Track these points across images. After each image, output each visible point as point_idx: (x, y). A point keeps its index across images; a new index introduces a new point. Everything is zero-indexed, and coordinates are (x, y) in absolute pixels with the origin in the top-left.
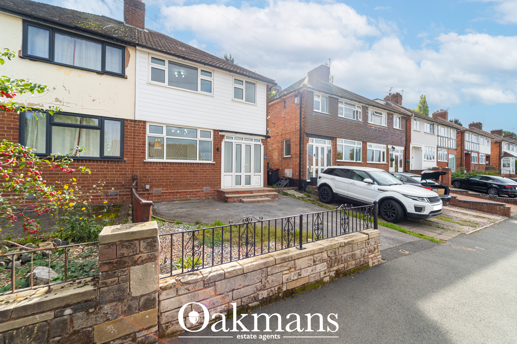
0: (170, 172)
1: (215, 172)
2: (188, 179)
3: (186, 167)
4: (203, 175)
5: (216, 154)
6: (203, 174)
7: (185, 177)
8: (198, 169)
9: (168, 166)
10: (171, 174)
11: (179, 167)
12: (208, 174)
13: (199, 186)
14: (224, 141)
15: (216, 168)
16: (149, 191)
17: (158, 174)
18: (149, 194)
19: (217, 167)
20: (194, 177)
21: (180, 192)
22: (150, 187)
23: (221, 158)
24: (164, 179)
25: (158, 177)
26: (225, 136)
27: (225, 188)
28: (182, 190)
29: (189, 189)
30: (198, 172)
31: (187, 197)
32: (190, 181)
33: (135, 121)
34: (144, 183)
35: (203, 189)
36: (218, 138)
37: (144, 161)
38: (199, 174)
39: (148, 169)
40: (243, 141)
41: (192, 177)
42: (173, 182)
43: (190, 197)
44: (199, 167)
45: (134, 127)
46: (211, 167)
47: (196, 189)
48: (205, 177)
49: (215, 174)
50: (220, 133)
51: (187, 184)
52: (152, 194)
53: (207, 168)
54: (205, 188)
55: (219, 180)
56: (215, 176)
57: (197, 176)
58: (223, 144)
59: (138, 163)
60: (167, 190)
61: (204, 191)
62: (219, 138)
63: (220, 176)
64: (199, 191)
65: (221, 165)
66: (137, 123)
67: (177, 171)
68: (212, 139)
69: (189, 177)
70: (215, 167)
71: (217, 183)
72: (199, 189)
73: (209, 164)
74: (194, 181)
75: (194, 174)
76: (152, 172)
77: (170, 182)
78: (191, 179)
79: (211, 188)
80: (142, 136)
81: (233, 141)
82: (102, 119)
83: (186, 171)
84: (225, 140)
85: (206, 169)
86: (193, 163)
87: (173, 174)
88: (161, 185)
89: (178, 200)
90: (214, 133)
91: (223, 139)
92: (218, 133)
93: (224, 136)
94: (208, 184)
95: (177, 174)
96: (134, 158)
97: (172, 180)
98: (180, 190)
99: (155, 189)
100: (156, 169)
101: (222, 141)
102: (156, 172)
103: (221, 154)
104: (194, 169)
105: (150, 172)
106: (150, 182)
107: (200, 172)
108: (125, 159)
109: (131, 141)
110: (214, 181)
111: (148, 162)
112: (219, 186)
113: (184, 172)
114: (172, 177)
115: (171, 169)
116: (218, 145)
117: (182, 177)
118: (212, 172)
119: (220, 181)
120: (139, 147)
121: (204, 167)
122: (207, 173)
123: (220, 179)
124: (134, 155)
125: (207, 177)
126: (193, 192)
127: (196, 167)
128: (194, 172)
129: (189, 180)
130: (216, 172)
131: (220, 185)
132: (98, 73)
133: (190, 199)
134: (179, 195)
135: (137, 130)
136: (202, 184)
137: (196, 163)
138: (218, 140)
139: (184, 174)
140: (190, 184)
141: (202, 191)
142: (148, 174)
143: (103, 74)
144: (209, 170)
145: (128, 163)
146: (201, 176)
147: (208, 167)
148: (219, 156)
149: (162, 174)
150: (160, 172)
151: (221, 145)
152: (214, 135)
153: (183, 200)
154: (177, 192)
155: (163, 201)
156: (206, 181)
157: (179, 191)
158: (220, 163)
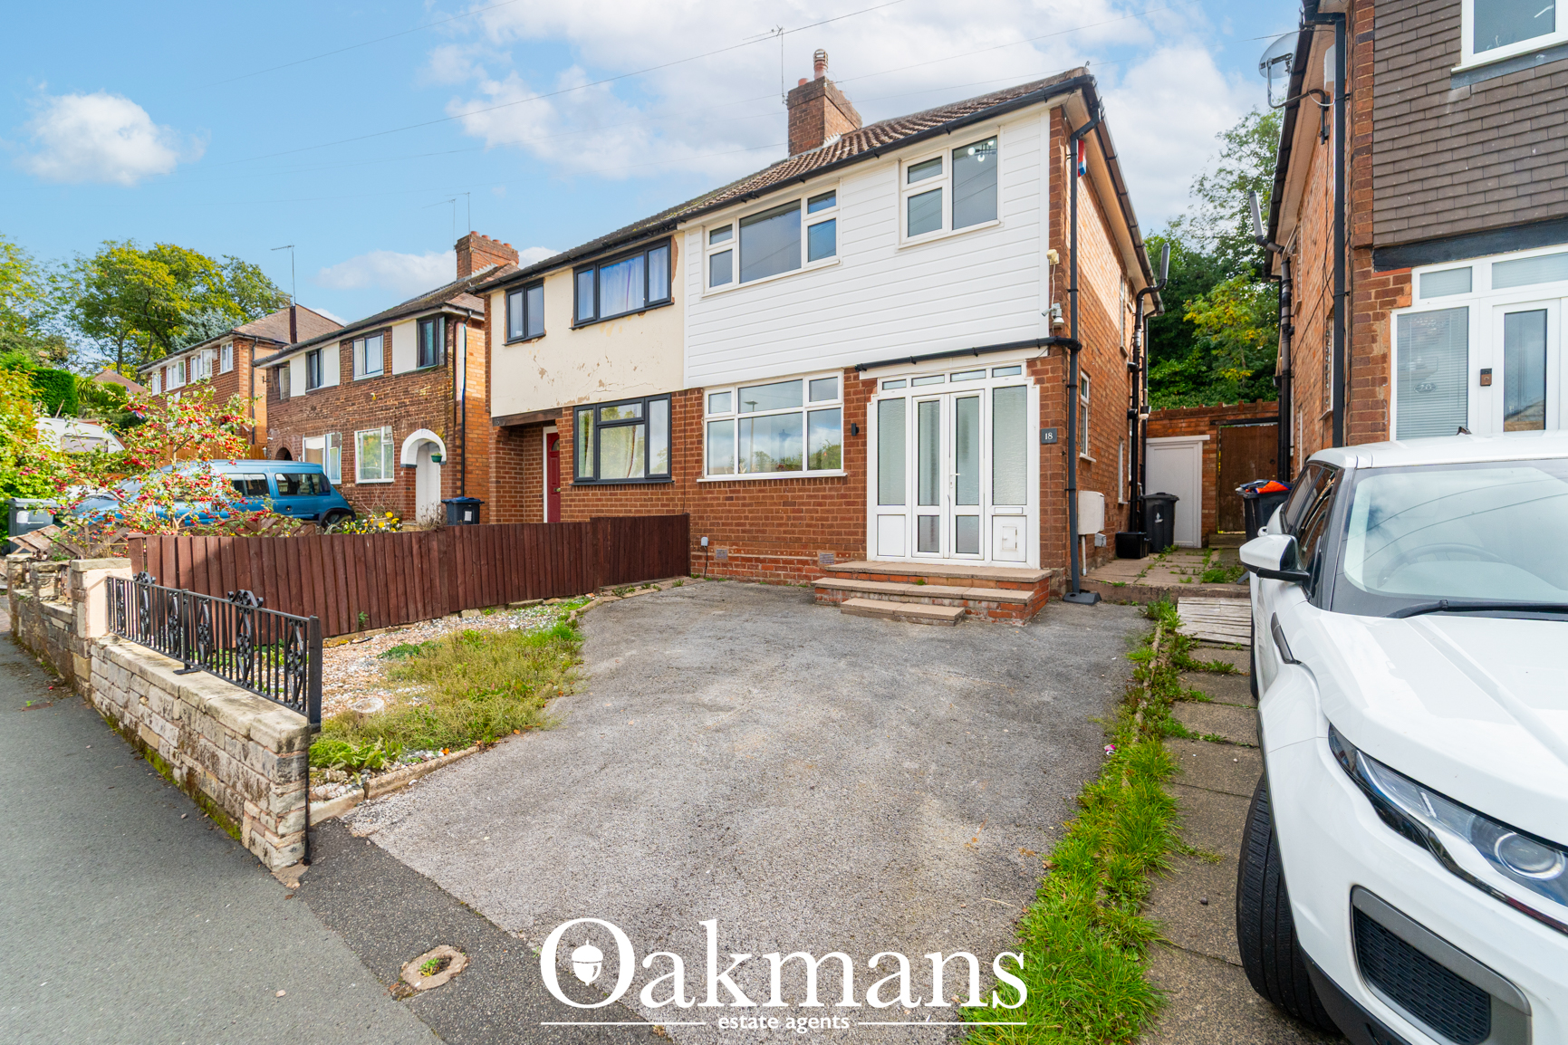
0: (744, 505)
1: (848, 504)
2: (780, 525)
3: (776, 491)
4: (815, 515)
5: (852, 445)
6: (817, 512)
7: (773, 518)
8: (801, 497)
9: (738, 492)
10: (744, 512)
11: (760, 491)
12: (828, 511)
13: (805, 547)
14: (874, 399)
15: (850, 491)
16: (707, 552)
17: (723, 511)
18: (707, 558)
19: (855, 489)
20: (795, 518)
21: (763, 561)
22: (709, 543)
23: (865, 459)
24: (731, 524)
25: (721, 518)
26: (879, 383)
27: (880, 559)
28: (767, 554)
29: (782, 554)
30: (803, 504)
31: (779, 575)
32: (785, 532)
33: (686, 392)
34: (700, 531)
35: (816, 556)
36: (855, 393)
37: (698, 480)
38: (807, 511)
39: (705, 499)
40: (948, 387)
41: (789, 518)
42: (749, 531)
43: (786, 576)
44: (804, 490)
45: (686, 406)
46: (837, 490)
47: (797, 554)
48: (822, 519)
49: (848, 511)
50: (863, 376)
51: (778, 538)
52: (712, 558)
53: (827, 493)
54: (820, 553)
55: (860, 530)
56: (851, 519)
57: (801, 518)
58: (872, 409)
59: (690, 487)
60: (739, 551)
61: (820, 563)
62: (860, 392)
63: (865, 518)
64: (805, 563)
65: (865, 481)
66: (689, 396)
67: (758, 504)
68: (839, 401)
69: (782, 518)
70: (849, 489)
71: (855, 541)
72: (806, 555)
73: (833, 478)
74: (793, 532)
75: (794, 511)
76: (712, 505)
77: (744, 531)
78: (787, 525)
79: (838, 556)
80: (696, 423)
81: (907, 392)
82: (646, 401)
83: (775, 504)
84: (880, 394)
85: (824, 497)
86: (792, 480)
87: (750, 512)
88: (728, 538)
89: (759, 581)
90: (847, 379)
91: (871, 392)
92: (857, 377)
93: (873, 382)
94: (830, 541)
95: (758, 511)
96: (685, 474)
97: (748, 527)
98: (762, 554)
99: (717, 548)
100: (718, 499)
101: (868, 399)
102: (719, 505)
103: (865, 444)
104: (793, 497)
105: (708, 505)
106: (710, 531)
107: (809, 504)
108: (674, 478)
109: (680, 437)
110: (846, 533)
111: (705, 483)
112: (861, 551)
113: (771, 505)
114: (746, 518)
115: (744, 498)
116: (855, 415)
117: (767, 518)
118: (841, 505)
119: (864, 533)
120: (692, 449)
121: (818, 490)
122: (827, 507)
123: (865, 526)
124: (685, 468)
125: (827, 519)
126: (791, 562)
127: (800, 490)
128: (794, 504)
129: (782, 529)
130: (853, 503)
131: (865, 549)
132: (640, 312)
133: (785, 583)
134: (763, 568)
135: (688, 412)
136: (815, 541)
137: (798, 480)
138: (857, 399)
139: (771, 511)
140: (785, 539)
141: (815, 562)
142: (705, 512)
143: (644, 311)
144: (832, 497)
145: (678, 487)
146: (812, 518)
147: (830, 489)
148: (859, 452)
149: (730, 511)
150: (725, 505)
151: (865, 414)
152: (846, 387)
153: (769, 583)
154: (758, 560)
155: (730, 579)
156: (823, 533)
157: (762, 556)
158: (865, 473)
